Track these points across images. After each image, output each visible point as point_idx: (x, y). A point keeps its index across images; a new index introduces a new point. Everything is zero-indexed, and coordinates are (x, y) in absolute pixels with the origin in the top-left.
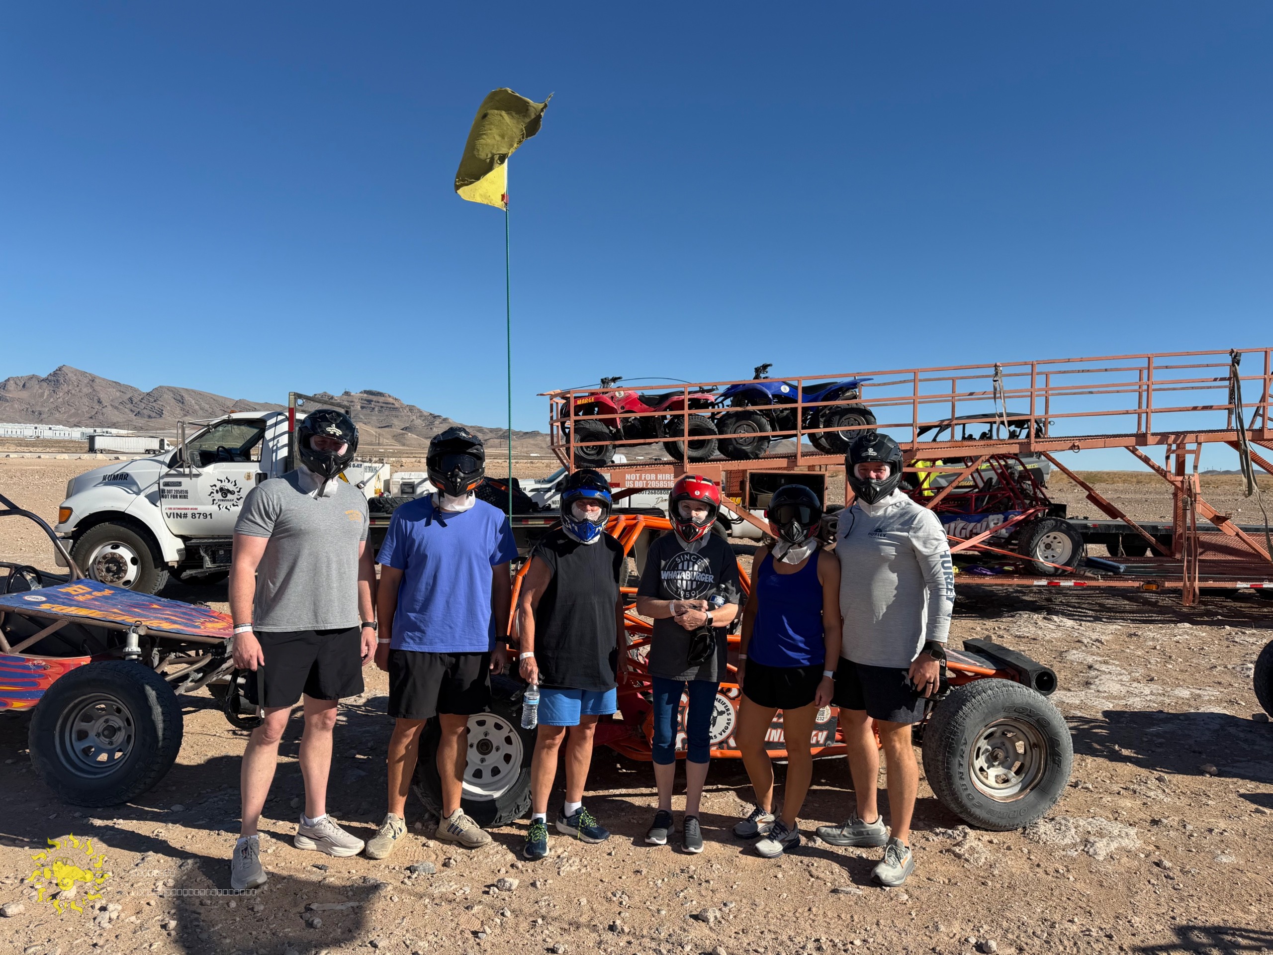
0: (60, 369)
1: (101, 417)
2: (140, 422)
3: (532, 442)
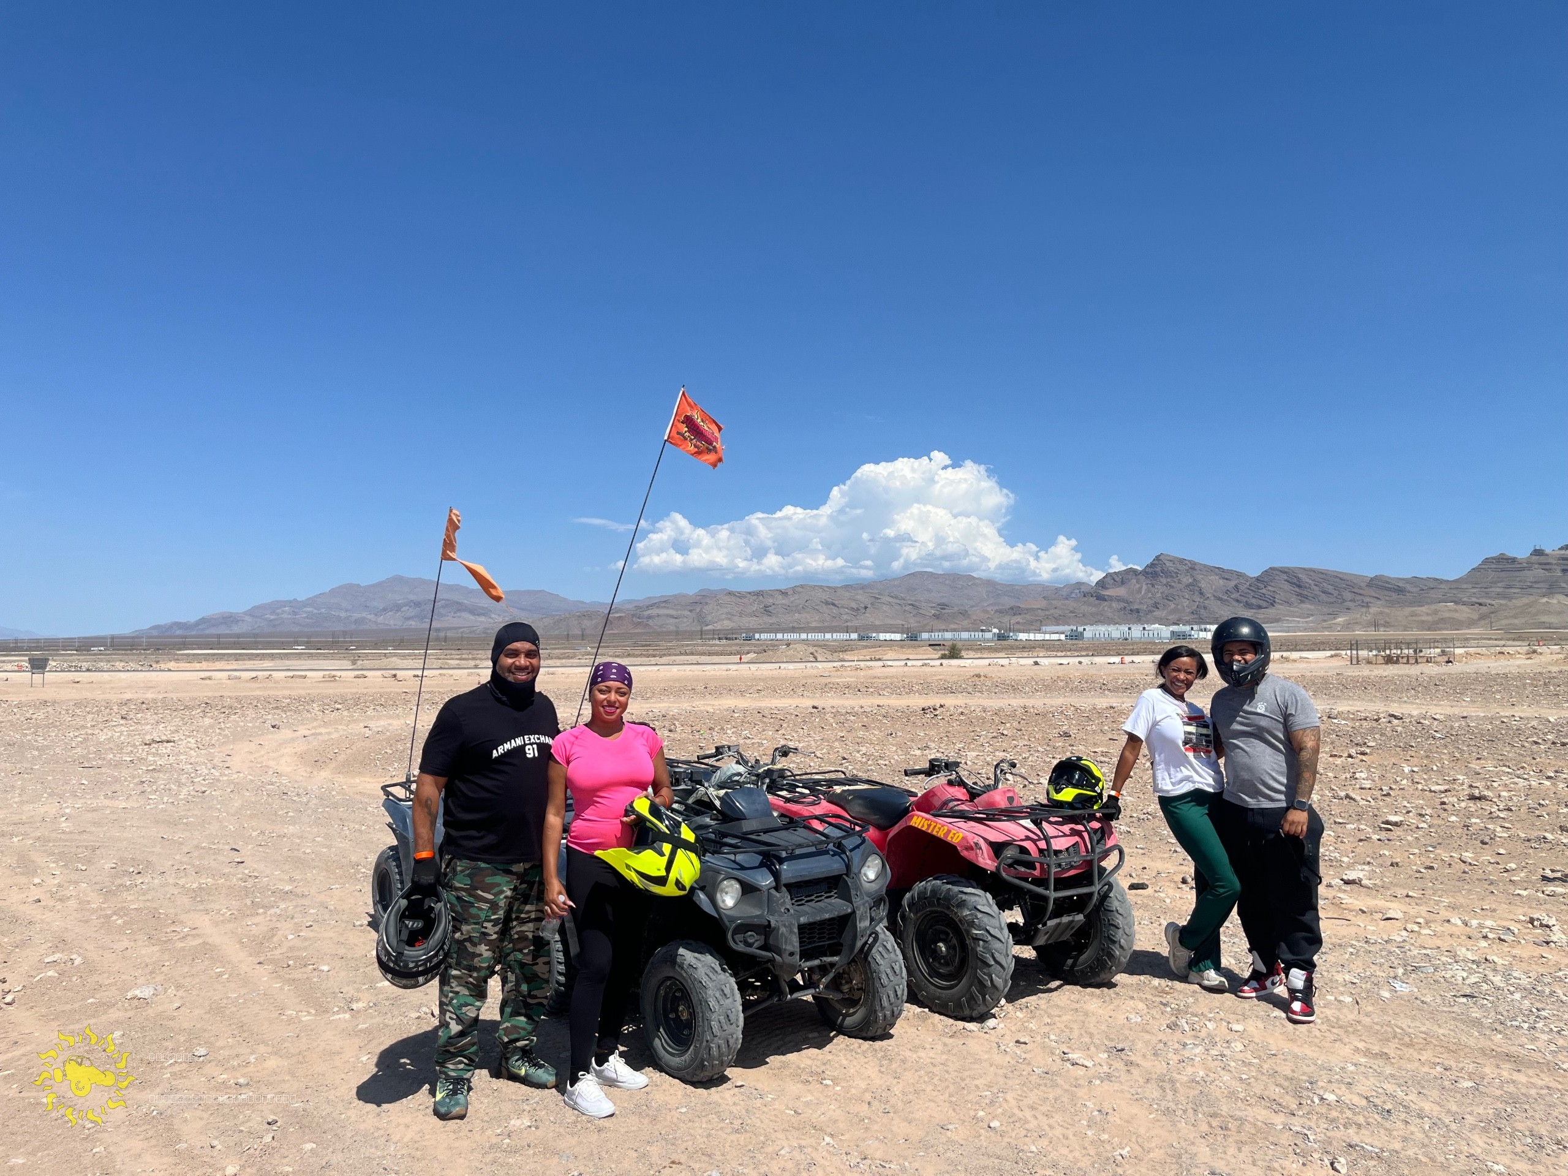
0: (1157, 558)
1: (1202, 611)
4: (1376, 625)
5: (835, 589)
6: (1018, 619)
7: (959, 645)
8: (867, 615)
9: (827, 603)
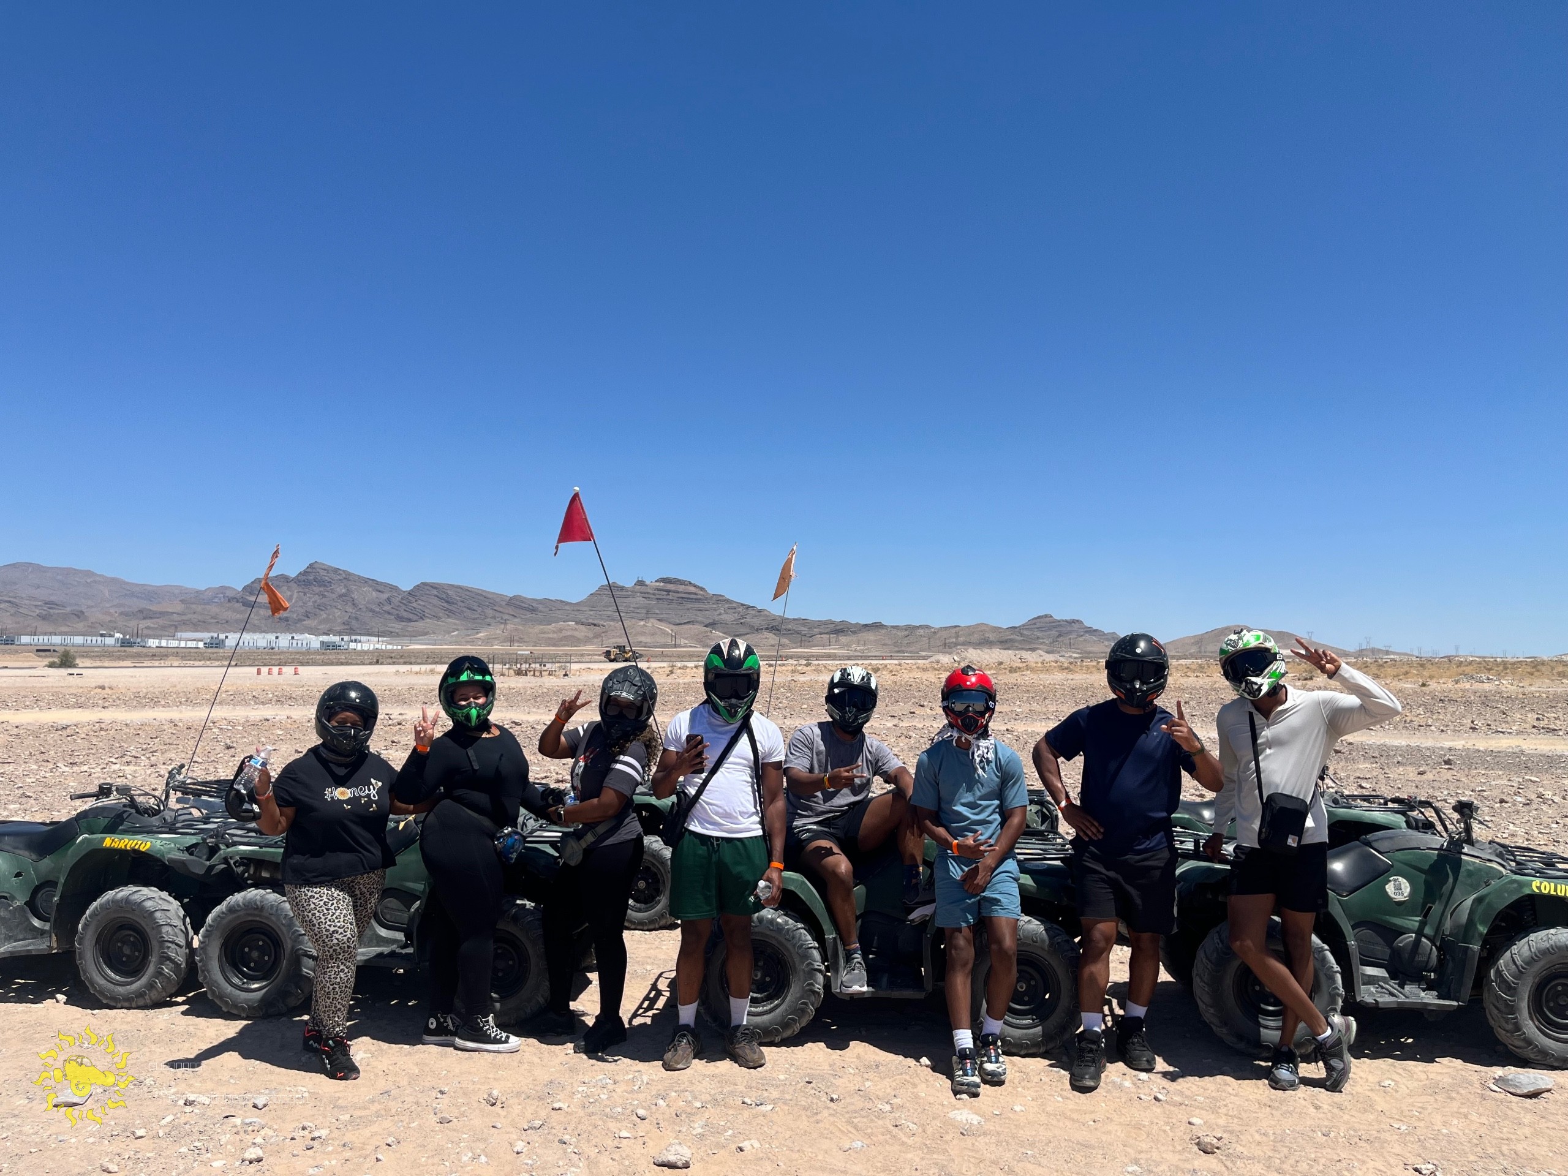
0: (311, 566)
1: (354, 623)
2: (397, 626)
3: (872, 638)
4: (512, 641)
6: (149, 623)
7: (72, 650)
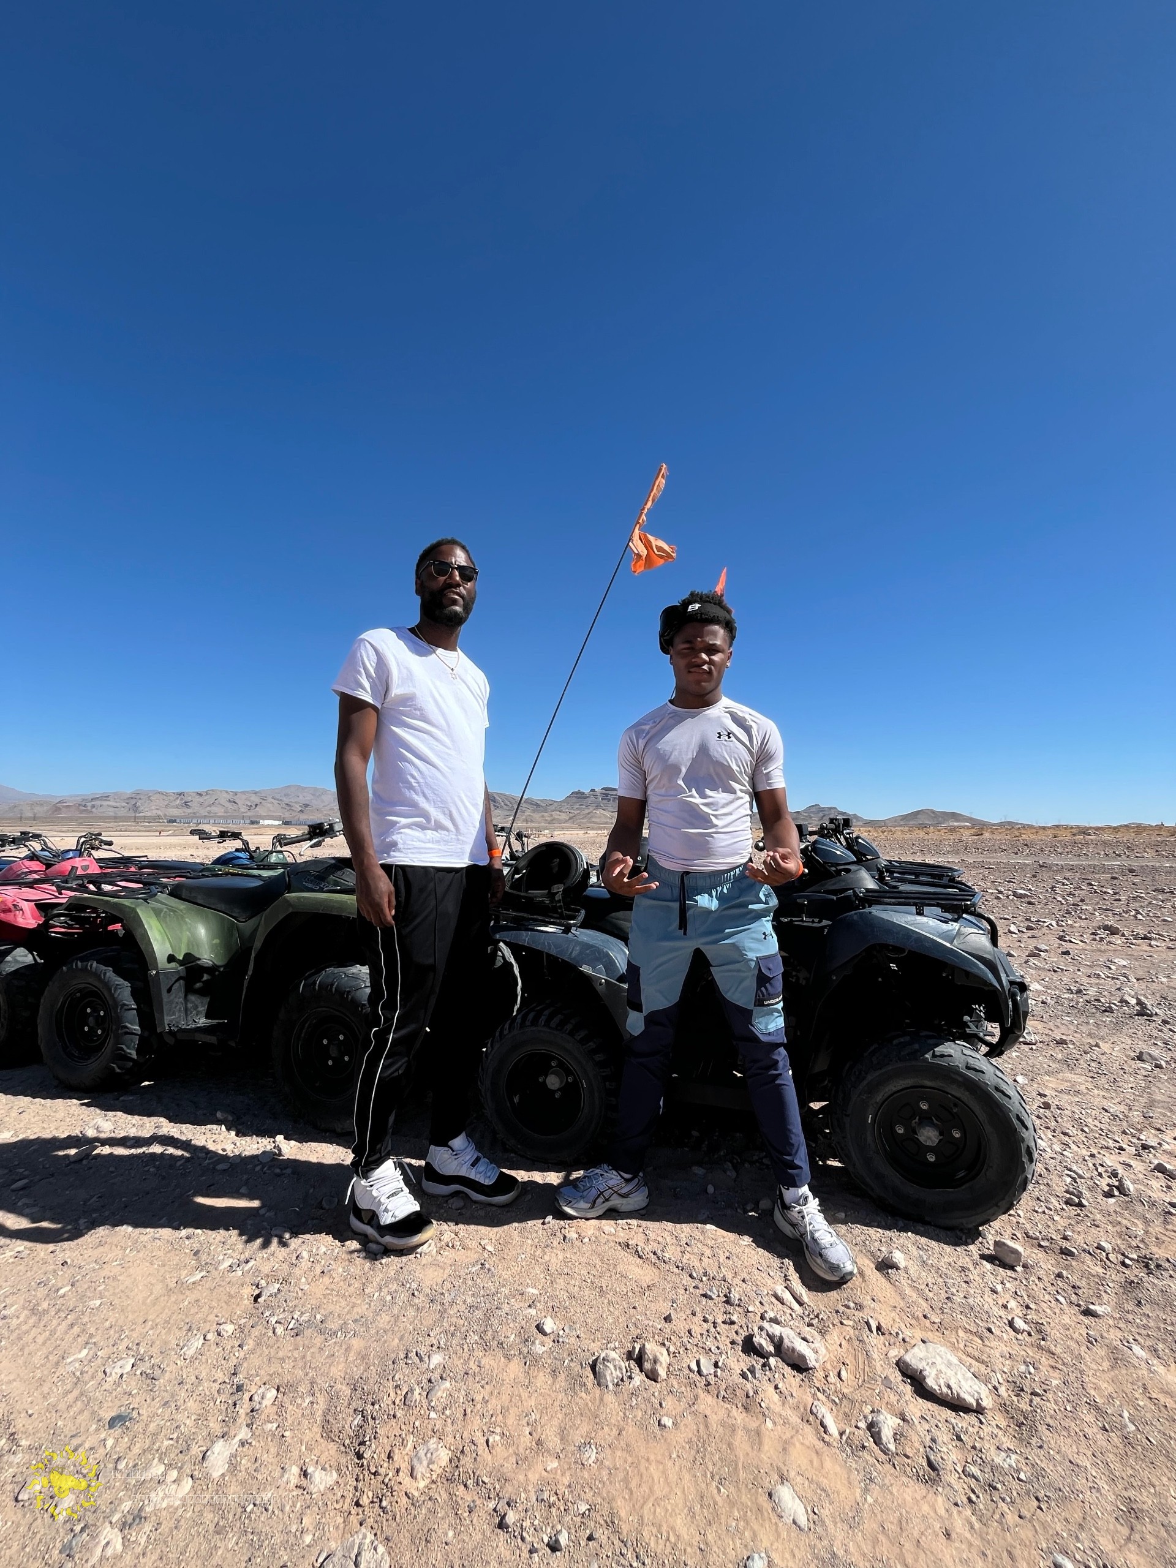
4: (527, 821)
5: (236, 794)
8: (257, 809)
9: (230, 801)
